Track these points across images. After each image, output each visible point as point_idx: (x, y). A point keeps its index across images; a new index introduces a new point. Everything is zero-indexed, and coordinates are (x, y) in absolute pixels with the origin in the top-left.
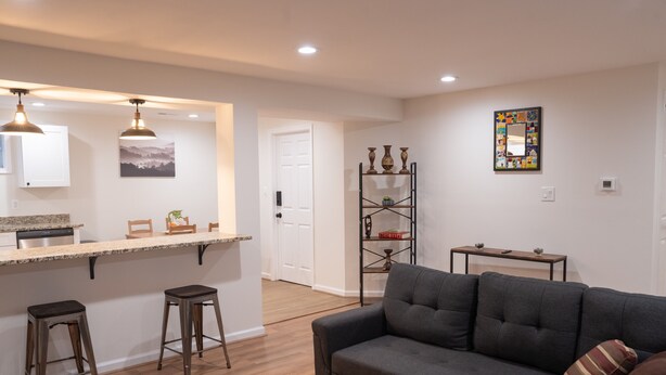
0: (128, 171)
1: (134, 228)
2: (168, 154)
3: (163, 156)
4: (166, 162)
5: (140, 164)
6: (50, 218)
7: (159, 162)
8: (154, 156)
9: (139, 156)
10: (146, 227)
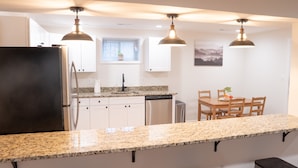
0: (198, 62)
1: (202, 95)
2: (219, 53)
3: (217, 54)
4: (218, 58)
5: (205, 58)
6: (159, 88)
7: (214, 57)
8: (212, 54)
9: (204, 54)
10: (208, 95)
